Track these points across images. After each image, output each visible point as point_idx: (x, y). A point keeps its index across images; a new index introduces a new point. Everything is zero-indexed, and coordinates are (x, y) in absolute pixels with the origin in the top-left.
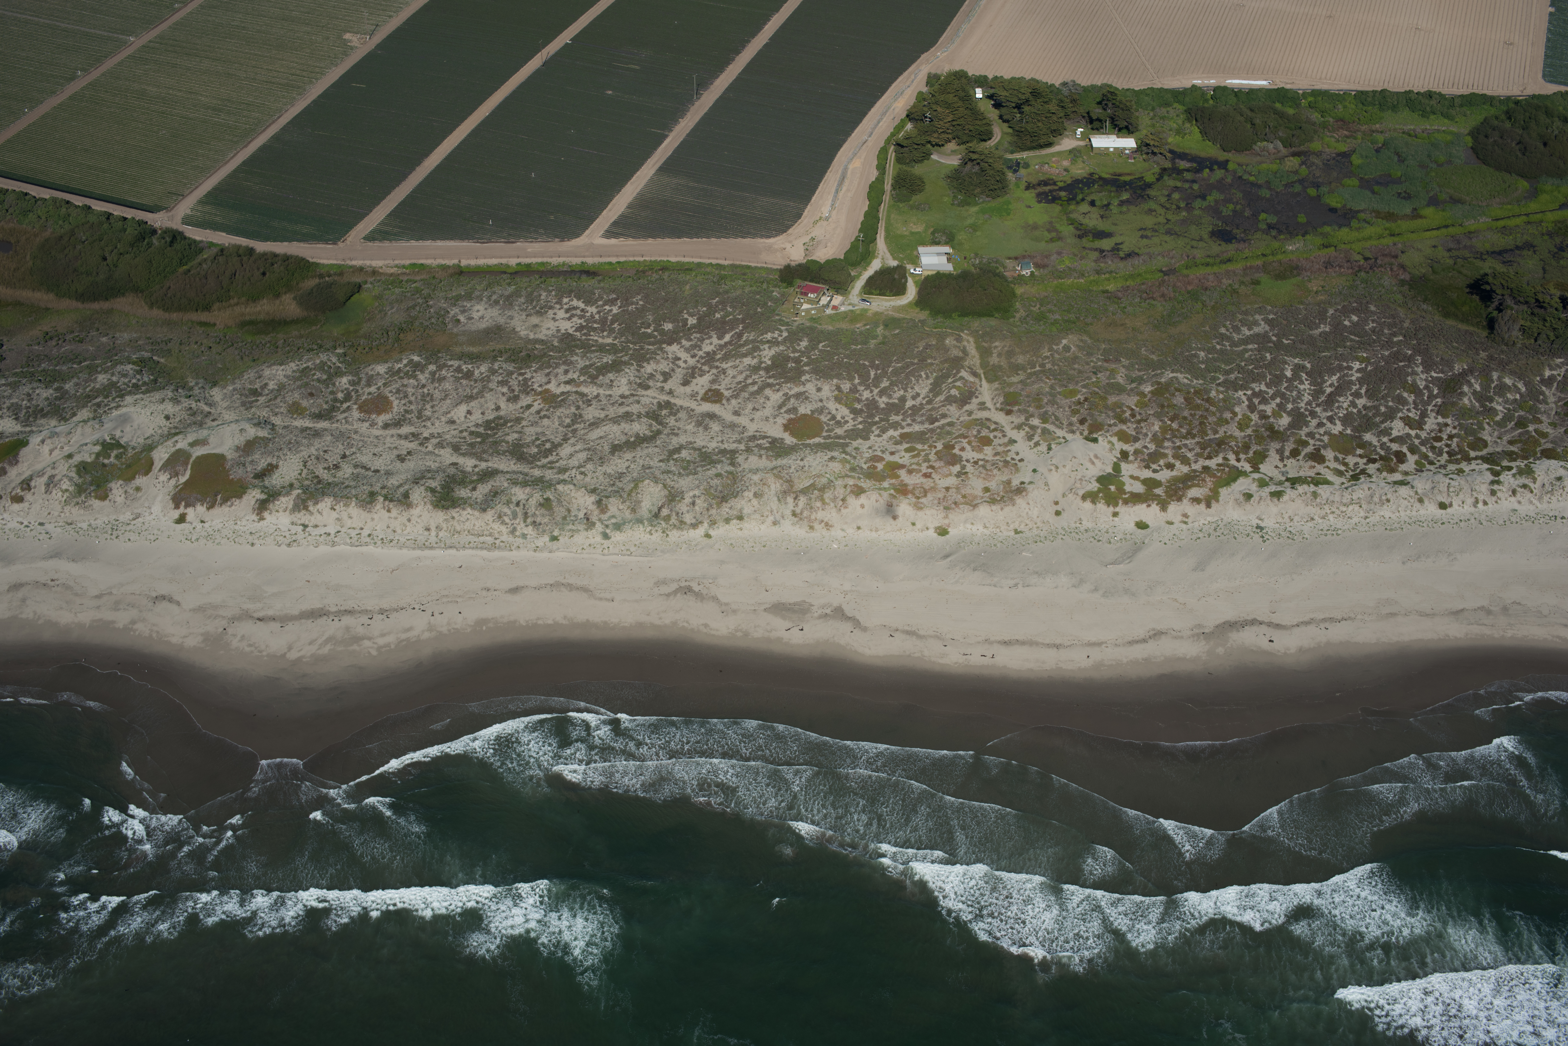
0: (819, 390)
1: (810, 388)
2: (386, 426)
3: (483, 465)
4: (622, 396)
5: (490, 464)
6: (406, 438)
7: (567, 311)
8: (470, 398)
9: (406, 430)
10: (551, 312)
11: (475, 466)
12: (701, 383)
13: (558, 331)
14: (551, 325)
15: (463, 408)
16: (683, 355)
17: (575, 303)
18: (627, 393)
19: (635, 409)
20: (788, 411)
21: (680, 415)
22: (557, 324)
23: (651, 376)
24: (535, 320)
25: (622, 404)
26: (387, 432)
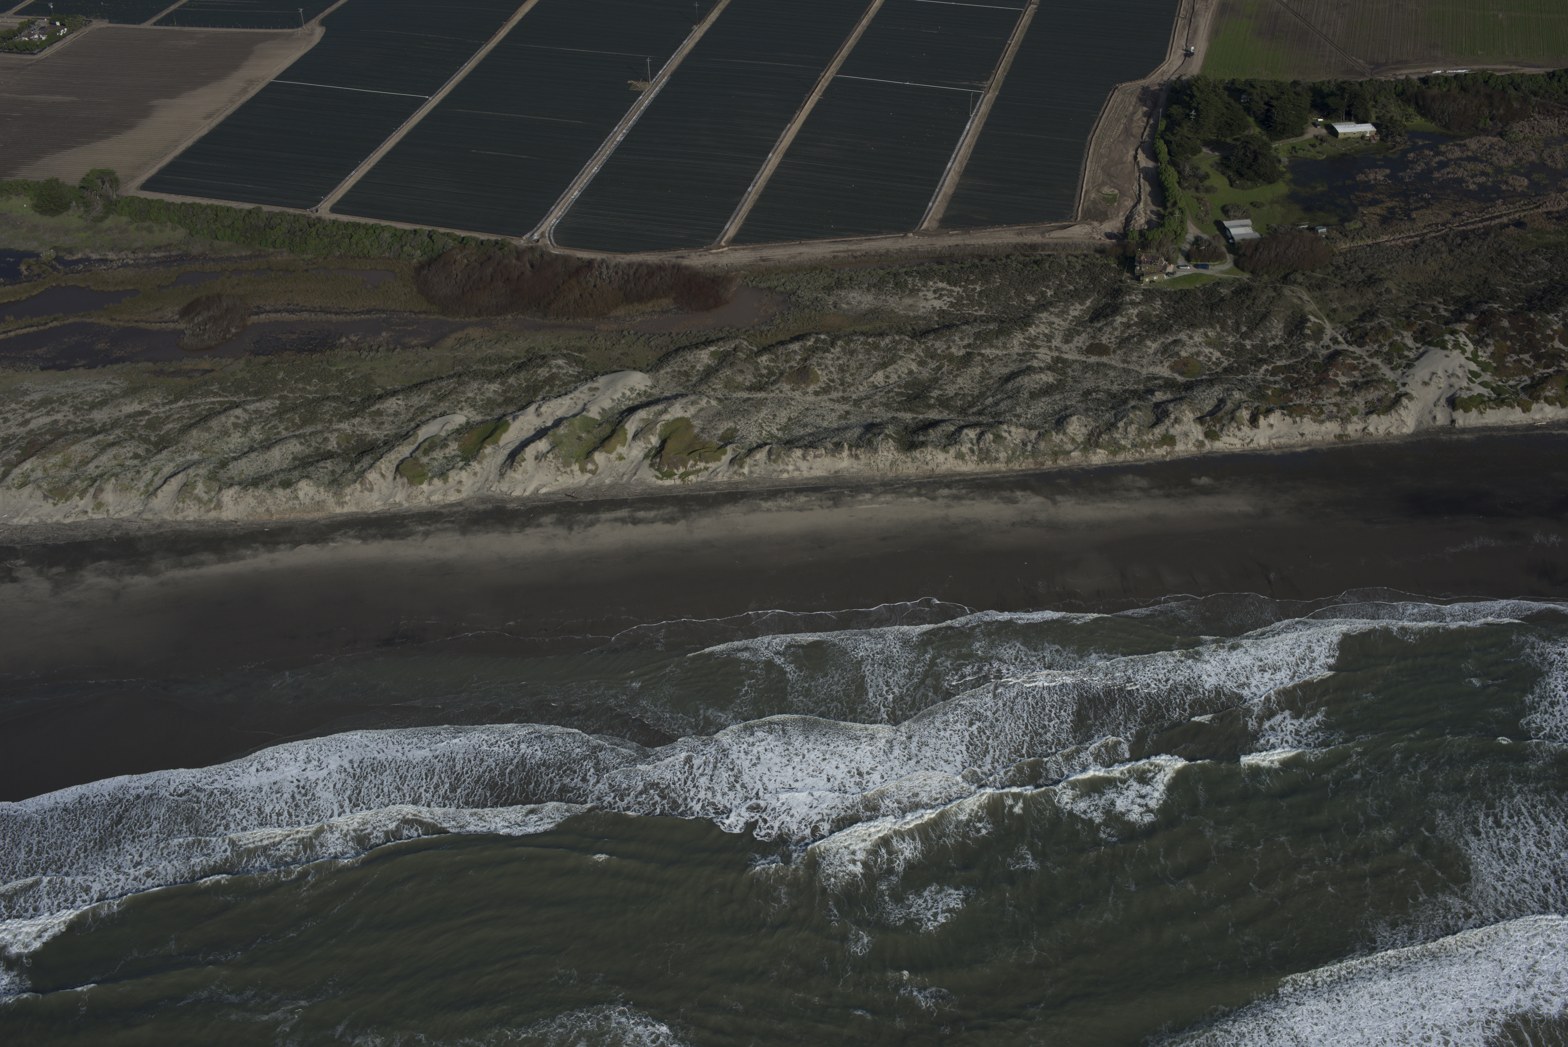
0: (1191, 337)
1: (1183, 336)
2: (816, 393)
3: (921, 417)
4: (1018, 354)
5: (926, 416)
6: (838, 401)
7: (935, 292)
8: (884, 366)
9: (835, 395)
10: (921, 294)
11: (914, 419)
12: (1081, 340)
13: (934, 308)
14: (924, 304)
15: (880, 374)
16: (1057, 320)
17: (940, 285)
18: (1021, 352)
19: (1035, 363)
20: (1170, 356)
21: (1074, 367)
22: (930, 303)
23: (1037, 338)
24: (908, 301)
25: (1021, 361)
26: (820, 398)
